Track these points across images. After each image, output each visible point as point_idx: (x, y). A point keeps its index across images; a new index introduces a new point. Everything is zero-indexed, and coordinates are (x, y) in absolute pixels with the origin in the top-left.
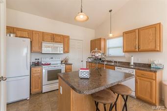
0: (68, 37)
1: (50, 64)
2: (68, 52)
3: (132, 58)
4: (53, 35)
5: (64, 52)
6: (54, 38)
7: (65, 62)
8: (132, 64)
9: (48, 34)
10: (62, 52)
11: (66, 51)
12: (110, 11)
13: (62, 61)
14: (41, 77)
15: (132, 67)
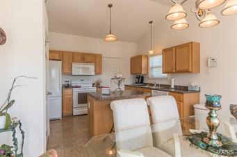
0: (100, 56)
1: (80, 87)
2: (100, 73)
3: (173, 80)
4: (83, 54)
5: (96, 74)
6: (84, 58)
7: (97, 85)
8: (173, 87)
9: (78, 54)
10: (93, 73)
11: (98, 72)
12: (151, 22)
13: (93, 84)
14: (71, 100)
15: (173, 90)
